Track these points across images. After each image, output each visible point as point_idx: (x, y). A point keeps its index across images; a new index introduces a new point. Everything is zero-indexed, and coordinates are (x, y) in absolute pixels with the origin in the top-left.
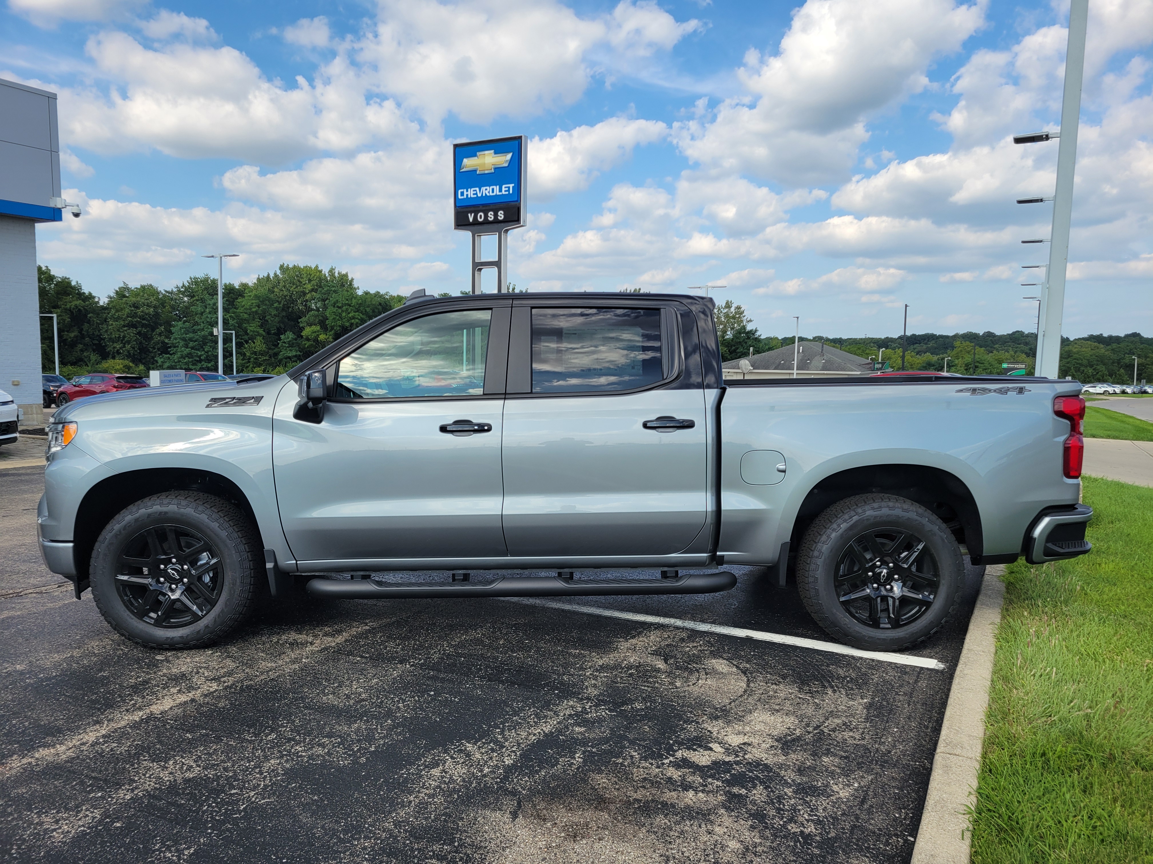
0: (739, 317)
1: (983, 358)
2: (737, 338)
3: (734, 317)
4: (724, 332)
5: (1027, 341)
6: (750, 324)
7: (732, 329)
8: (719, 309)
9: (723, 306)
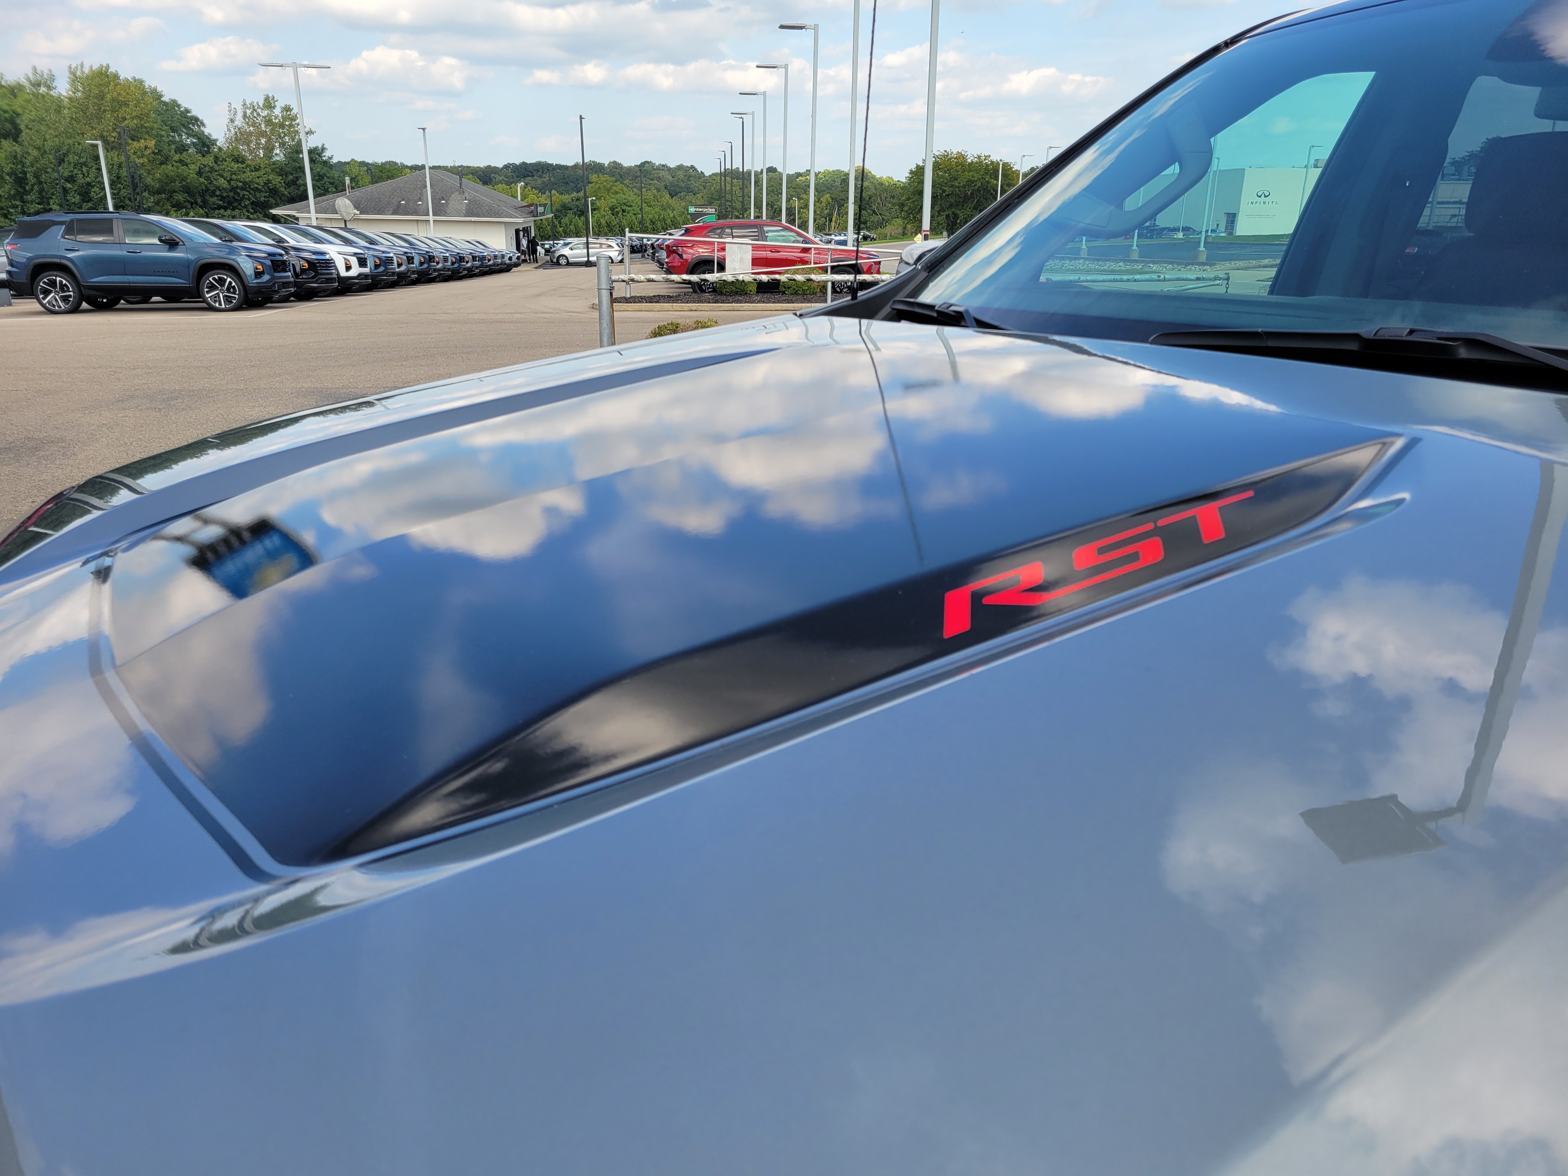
0: (291, 126)
1: (630, 199)
2: (295, 161)
3: (282, 126)
4: (269, 149)
5: (660, 175)
6: (311, 138)
7: (282, 145)
8: (254, 110)
9: (261, 105)
